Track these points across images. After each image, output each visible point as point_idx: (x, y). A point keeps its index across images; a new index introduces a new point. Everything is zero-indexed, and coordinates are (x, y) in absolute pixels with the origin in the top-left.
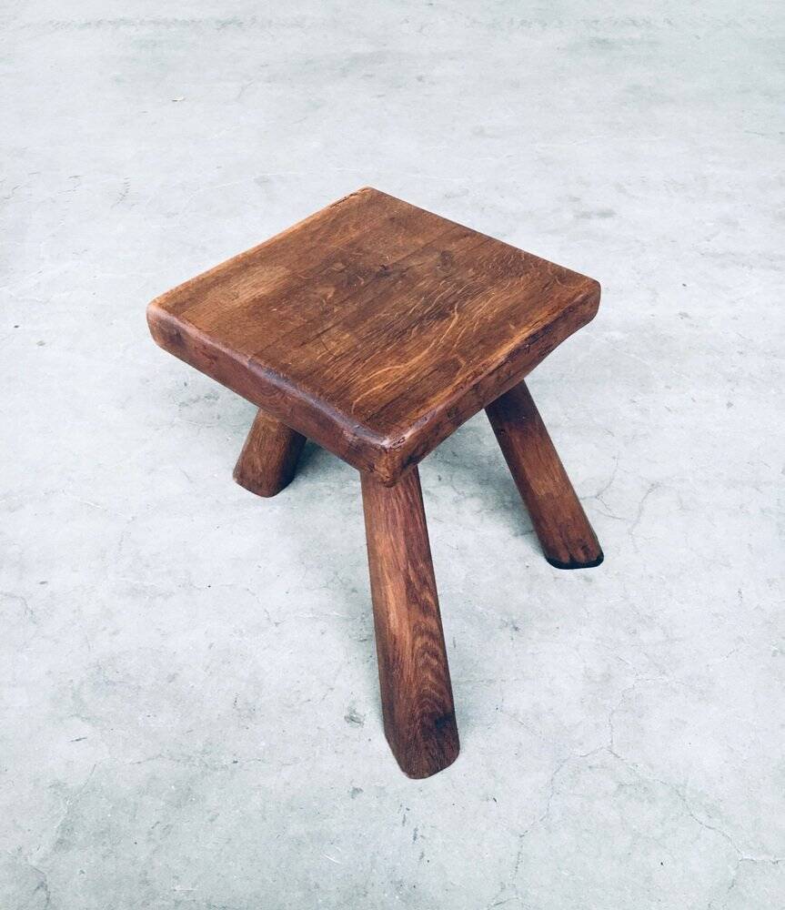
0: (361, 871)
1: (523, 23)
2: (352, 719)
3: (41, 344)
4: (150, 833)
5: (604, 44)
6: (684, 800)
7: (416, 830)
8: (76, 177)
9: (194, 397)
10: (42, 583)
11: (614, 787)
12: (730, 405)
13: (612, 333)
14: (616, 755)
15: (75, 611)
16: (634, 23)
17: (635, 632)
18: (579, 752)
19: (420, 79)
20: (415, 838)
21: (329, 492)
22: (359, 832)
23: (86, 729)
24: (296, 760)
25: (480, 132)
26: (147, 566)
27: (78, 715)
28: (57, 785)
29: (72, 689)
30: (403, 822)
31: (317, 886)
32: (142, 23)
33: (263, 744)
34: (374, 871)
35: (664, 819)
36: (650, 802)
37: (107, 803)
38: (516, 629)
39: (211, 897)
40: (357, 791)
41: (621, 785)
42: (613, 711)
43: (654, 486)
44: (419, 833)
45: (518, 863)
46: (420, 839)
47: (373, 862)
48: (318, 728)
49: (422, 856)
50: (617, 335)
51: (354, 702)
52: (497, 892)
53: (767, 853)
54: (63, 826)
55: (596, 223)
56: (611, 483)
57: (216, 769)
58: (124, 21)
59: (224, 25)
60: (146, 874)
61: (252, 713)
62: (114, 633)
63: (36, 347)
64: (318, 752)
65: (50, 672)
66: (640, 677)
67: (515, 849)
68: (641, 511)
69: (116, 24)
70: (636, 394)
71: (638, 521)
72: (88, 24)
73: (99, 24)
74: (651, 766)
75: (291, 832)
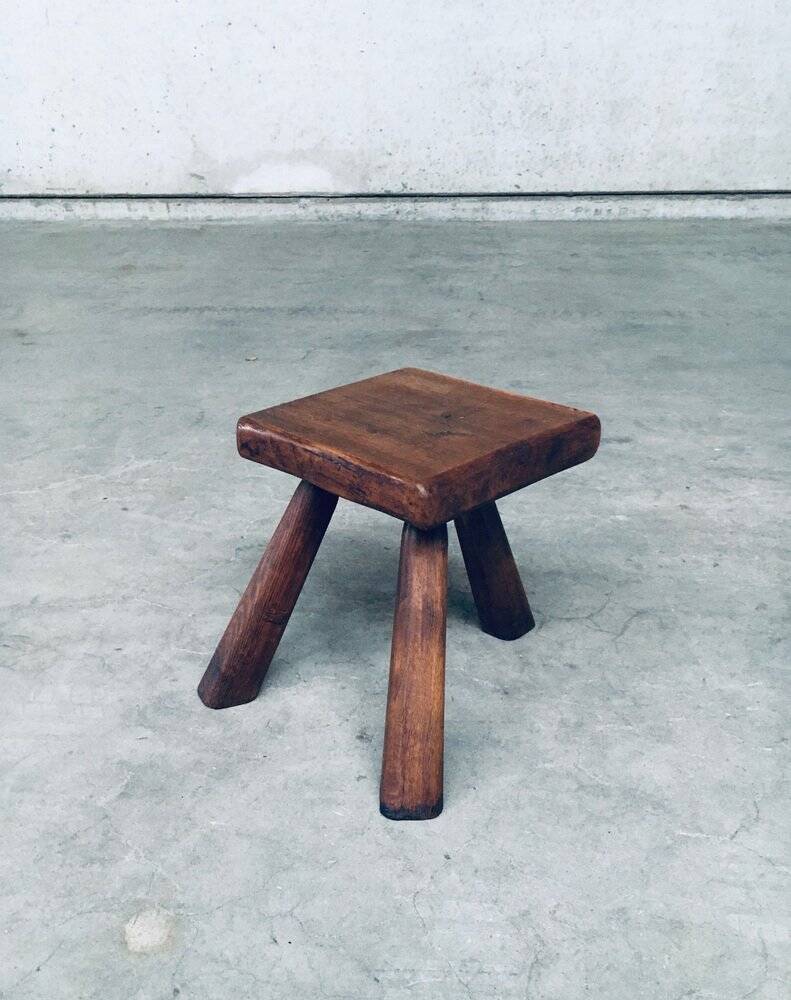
1: (565, 313)
2: (362, 737)
3: (125, 509)
4: (194, 793)
5: (637, 328)
6: (634, 798)
9: (249, 545)
10: (118, 649)
11: (575, 786)
12: (716, 565)
13: (617, 517)
16: (668, 314)
17: (608, 699)
18: (548, 766)
19: (466, 348)
23: (149, 733)
24: (314, 758)
26: (203, 643)
27: (142, 725)
28: (122, 763)
29: (138, 710)
31: (324, 827)
32: (224, 309)
33: (289, 748)
35: (615, 807)
36: (605, 797)
37: (162, 774)
38: (506, 693)
39: (240, 829)
40: (361, 777)
41: (582, 787)
43: (640, 613)
48: (334, 741)
50: (621, 518)
51: (365, 728)
53: (701, 832)
54: (127, 785)
55: (613, 446)
56: (601, 609)
57: (249, 760)
58: (209, 309)
59: (295, 312)
60: (189, 814)
61: (281, 730)
62: (173, 681)
63: (121, 511)
64: (332, 754)
65: (121, 700)
67: (487, 816)
68: (625, 627)
69: (201, 310)
70: (632, 556)
71: (622, 633)
72: (176, 310)
73: (187, 309)
74: (609, 776)
75: (307, 797)
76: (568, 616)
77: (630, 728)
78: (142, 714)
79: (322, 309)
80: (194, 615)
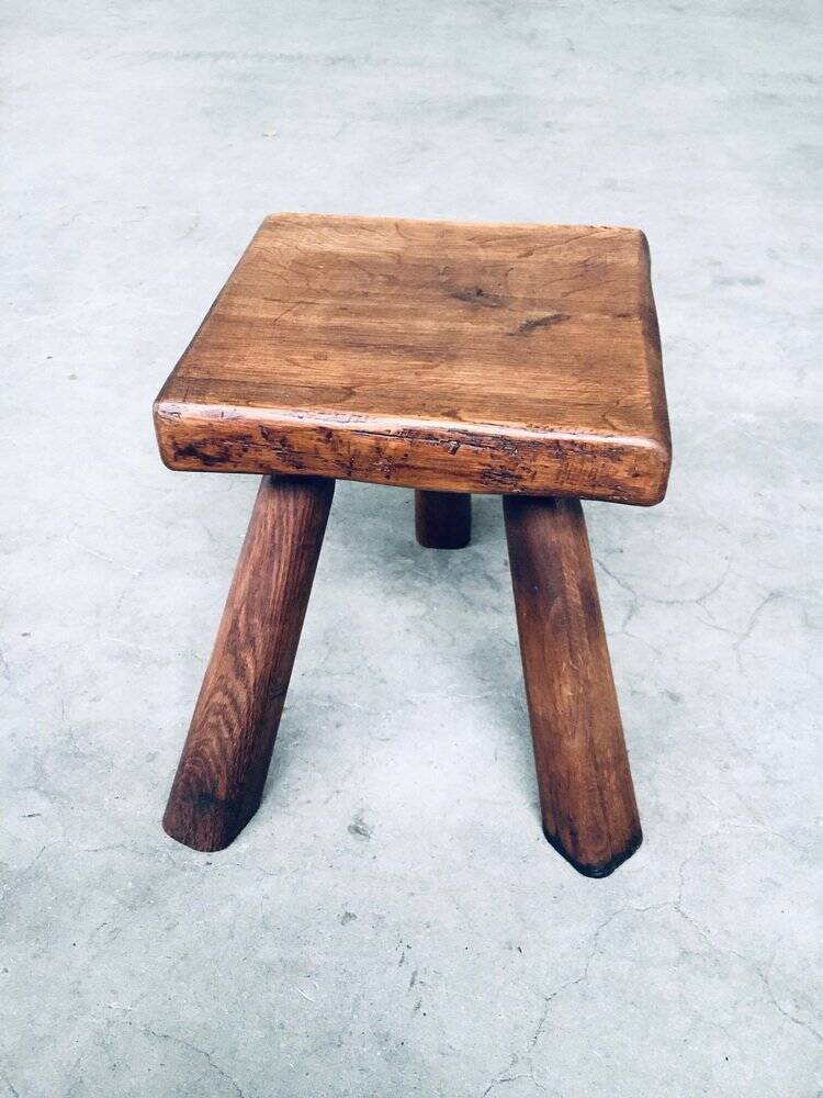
0: (340, 1015)
1: (677, 73)
2: (357, 830)
3: (73, 377)
4: (92, 936)
5: (771, 99)
6: (766, 982)
7: (415, 973)
8: (144, 208)
10: (25, 635)
11: (675, 953)
13: (742, 415)
14: (683, 914)
15: (54, 670)
16: (810, 79)
17: (726, 767)
18: (635, 904)
19: (548, 125)
20: (412, 983)
21: (371, 566)
22: (343, 967)
23: (42, 805)
24: (281, 869)
25: (611, 185)
26: (146, 628)
27: (36, 788)
29: (35, 757)
30: (401, 962)
31: (282, 1026)
32: (244, 56)
34: (356, 1016)
35: (736, 1003)
36: (720, 978)
37: (50, 894)
39: (152, 1022)
40: (349, 916)
41: (685, 953)
42: (687, 861)
43: (774, 596)
44: (418, 978)
45: (538, 1032)
46: (417, 985)
47: (356, 1006)
48: (315, 836)
49: (418, 1007)
50: (748, 418)
51: (362, 810)
52: (507, 1065)
55: (738, 291)
56: (718, 586)
57: (184, 869)
58: (225, 54)
59: (334, 61)
60: (80, 983)
62: (94, 699)
63: (67, 381)
64: (310, 864)
65: (13, 735)
66: (726, 821)
67: (537, 1015)
68: (752, 624)
69: (216, 57)
70: (763, 487)
71: (747, 635)
72: (186, 56)
73: (199, 56)
74: (727, 933)
75: (261, 956)
76: (671, 598)
77: (761, 829)
78: (39, 767)
79: (368, 58)
80: (140, 574)
